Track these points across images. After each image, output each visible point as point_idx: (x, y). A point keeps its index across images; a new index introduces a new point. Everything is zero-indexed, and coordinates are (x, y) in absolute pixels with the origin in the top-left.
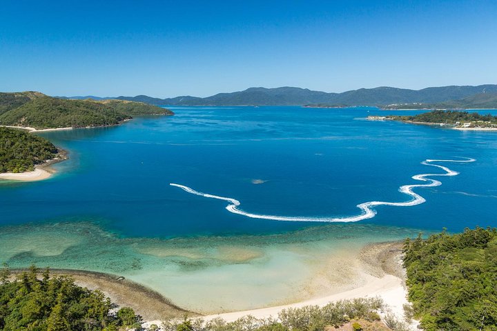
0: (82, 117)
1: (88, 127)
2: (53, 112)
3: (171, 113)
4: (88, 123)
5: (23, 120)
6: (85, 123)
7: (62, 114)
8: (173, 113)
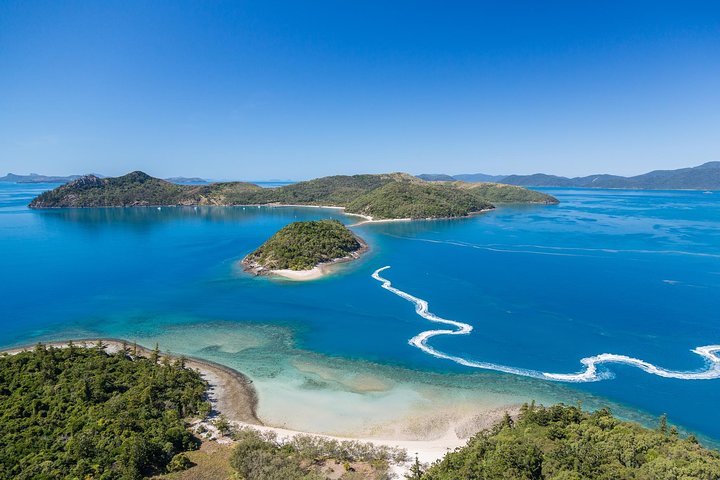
0: (425, 207)
1: (429, 219)
2: (397, 200)
3: (553, 202)
4: (430, 214)
5: (368, 207)
6: (425, 214)
7: (405, 203)
8: (558, 202)
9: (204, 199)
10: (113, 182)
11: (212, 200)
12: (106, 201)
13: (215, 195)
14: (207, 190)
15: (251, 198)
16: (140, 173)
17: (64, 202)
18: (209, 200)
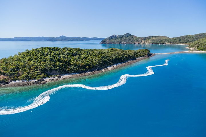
9: (143, 42)
10: (120, 37)
11: (146, 42)
12: (115, 42)
13: (147, 40)
14: (145, 39)
15: (160, 41)
16: (128, 34)
17: (106, 42)
18: (144, 42)
